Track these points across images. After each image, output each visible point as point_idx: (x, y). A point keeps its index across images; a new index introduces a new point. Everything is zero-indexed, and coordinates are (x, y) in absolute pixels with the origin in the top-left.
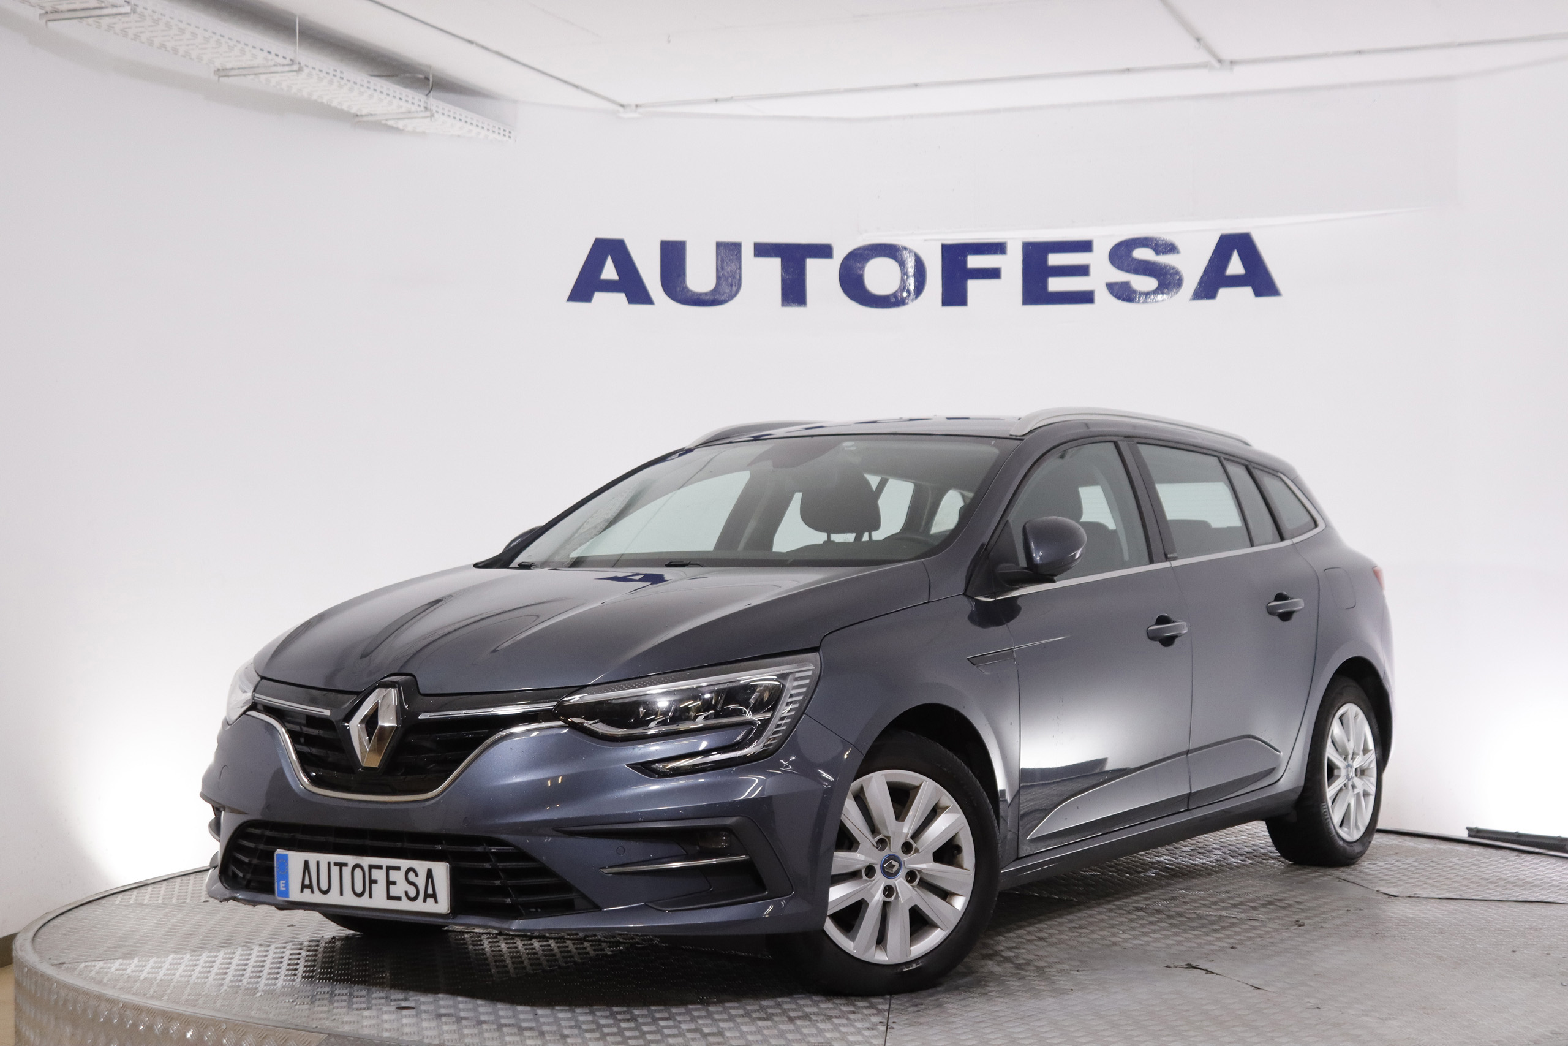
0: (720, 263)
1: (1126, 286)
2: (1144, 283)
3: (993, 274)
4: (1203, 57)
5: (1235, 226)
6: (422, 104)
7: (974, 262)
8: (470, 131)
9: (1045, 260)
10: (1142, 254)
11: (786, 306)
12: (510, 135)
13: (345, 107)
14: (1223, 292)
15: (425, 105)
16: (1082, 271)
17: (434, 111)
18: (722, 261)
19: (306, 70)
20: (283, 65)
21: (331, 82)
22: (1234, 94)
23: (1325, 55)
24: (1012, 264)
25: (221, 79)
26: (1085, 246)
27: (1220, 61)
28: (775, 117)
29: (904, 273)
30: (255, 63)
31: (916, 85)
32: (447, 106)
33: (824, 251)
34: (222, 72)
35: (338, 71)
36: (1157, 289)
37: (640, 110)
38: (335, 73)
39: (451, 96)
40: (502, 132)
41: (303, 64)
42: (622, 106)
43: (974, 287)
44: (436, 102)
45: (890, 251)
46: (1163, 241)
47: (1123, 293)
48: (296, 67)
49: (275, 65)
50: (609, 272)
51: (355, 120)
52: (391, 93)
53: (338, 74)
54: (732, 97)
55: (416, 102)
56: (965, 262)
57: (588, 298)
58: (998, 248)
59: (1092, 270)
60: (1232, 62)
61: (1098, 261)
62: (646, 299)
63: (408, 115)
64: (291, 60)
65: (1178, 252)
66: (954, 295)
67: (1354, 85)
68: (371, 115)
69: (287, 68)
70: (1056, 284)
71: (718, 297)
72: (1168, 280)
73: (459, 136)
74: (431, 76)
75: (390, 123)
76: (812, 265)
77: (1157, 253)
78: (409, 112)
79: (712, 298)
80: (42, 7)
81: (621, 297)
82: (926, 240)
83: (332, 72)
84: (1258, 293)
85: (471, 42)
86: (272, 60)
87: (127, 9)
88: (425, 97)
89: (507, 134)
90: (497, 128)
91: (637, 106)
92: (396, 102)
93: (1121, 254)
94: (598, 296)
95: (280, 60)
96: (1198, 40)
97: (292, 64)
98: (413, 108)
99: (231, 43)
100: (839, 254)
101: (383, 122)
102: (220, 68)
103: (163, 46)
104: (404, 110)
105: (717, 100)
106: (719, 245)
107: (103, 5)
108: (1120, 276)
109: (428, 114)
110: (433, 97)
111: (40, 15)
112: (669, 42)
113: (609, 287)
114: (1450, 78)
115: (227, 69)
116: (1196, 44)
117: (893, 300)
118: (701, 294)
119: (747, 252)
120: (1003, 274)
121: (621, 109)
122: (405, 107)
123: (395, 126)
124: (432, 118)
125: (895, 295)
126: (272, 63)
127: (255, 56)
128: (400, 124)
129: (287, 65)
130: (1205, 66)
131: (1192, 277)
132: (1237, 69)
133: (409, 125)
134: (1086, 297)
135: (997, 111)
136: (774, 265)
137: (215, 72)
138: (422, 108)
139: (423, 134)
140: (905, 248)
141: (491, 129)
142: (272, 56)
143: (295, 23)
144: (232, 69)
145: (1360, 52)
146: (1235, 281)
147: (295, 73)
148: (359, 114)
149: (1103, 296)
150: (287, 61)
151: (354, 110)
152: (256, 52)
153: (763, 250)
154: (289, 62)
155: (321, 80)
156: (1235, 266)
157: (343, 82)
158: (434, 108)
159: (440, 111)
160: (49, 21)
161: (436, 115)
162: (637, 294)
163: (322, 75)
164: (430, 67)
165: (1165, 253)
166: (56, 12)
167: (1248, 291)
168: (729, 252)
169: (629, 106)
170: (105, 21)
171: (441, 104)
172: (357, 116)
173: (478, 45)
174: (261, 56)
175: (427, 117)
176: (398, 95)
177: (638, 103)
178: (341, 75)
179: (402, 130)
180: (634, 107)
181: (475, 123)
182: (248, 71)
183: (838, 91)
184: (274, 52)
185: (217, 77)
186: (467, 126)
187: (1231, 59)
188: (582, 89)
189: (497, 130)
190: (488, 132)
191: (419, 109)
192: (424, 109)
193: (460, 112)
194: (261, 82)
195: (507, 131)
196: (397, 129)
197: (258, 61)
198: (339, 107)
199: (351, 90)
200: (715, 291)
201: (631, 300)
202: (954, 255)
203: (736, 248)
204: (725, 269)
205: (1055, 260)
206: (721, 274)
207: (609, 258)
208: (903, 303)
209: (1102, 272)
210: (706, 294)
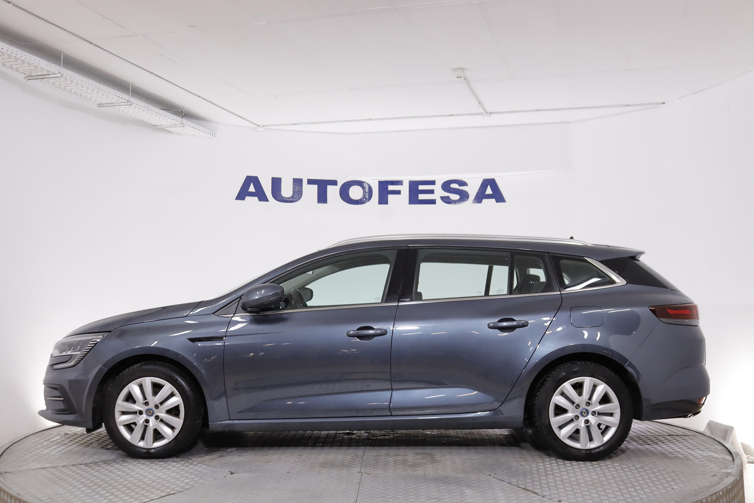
1: (448, 197)
2: (455, 197)
3: (398, 192)
4: (481, 110)
5: (489, 176)
6: (180, 121)
7: (391, 188)
8: (199, 133)
9: (418, 187)
10: (454, 186)
11: (319, 203)
12: (214, 135)
13: (150, 122)
14: (484, 201)
15: (181, 122)
16: (432, 192)
17: (185, 124)
18: (295, 186)
19: (134, 105)
20: (125, 102)
21: (144, 110)
22: (489, 127)
23: (525, 111)
24: (405, 189)
25: (100, 108)
26: (433, 183)
27: (486, 112)
28: (316, 132)
29: (364, 191)
30: (113, 101)
31: (371, 119)
32: (190, 123)
33: (334, 183)
34: (100, 105)
35: (147, 106)
36: (460, 199)
37: (265, 127)
38: (145, 107)
39: (192, 120)
40: (211, 134)
41: (132, 103)
42: (258, 126)
43: (390, 197)
44: (185, 121)
45: (360, 183)
46: (461, 181)
47: (446, 200)
48: (129, 103)
49: (121, 103)
50: (252, 189)
51: (155, 128)
52: (168, 116)
54: (300, 123)
55: (178, 120)
56: (387, 188)
57: (243, 199)
58: (400, 183)
59: (435, 192)
60: (490, 113)
61: (438, 188)
62: (266, 200)
63: (175, 126)
64: (127, 100)
65: (468, 185)
66: (383, 200)
67: (534, 124)
68: (160, 125)
69: (126, 104)
70: (421, 197)
71: (293, 199)
72: (464, 196)
73: (195, 135)
74: (184, 111)
75: (168, 129)
76: (330, 188)
77: (460, 185)
78: (175, 124)
79: (291, 199)
80: (25, 74)
81: (256, 198)
82: (372, 179)
83: (144, 106)
84: (497, 201)
85: (199, 97)
86: (119, 100)
87: (59, 75)
88: (181, 118)
90: (209, 132)
91: (264, 126)
92: (170, 120)
93: (446, 186)
94: (247, 198)
95: (123, 100)
96: (480, 103)
97: (128, 102)
98: (177, 123)
99: (103, 92)
100: (340, 184)
101: (165, 128)
102: (100, 103)
103: (75, 93)
104: (173, 123)
105: (294, 124)
106: (294, 179)
107: (49, 73)
108: (446, 194)
109: (182, 125)
110: (184, 119)
111: (25, 77)
112: (277, 98)
113: (252, 194)
114: (569, 122)
115: (102, 104)
116: (479, 104)
117: (360, 201)
118: (287, 198)
119: (305, 182)
120: (402, 192)
121: (257, 127)
122: (174, 122)
123: (170, 130)
124: (184, 127)
125: (361, 199)
126: (119, 101)
127: (113, 98)
128: (172, 130)
129: (126, 102)
130: (480, 114)
132: (492, 115)
133: (175, 130)
134: (433, 202)
135: (400, 131)
136: (316, 187)
137: (97, 105)
139: (181, 134)
140: (365, 182)
143: (130, 86)
144: (104, 104)
145: (538, 110)
146: (489, 197)
147: (129, 106)
148: (155, 125)
149: (439, 201)
150: (126, 101)
151: (153, 123)
152: (113, 96)
153: (311, 182)
154: (127, 101)
155: (139, 109)
156: (489, 191)
157: (148, 111)
158: (185, 123)
159: (187, 124)
160: (28, 80)
161: (185, 126)
162: (263, 198)
163: (140, 107)
164: (184, 107)
165: (462, 185)
166: (31, 76)
167: (493, 200)
168: (298, 182)
169: (260, 126)
170: (52, 81)
171: (188, 122)
172: (155, 126)
173: (202, 98)
174: (115, 98)
175: (182, 126)
176: (170, 117)
177: (264, 125)
178: (148, 108)
179: (173, 132)
180: (263, 126)
181: (201, 130)
182: (111, 105)
183: (340, 121)
184: (120, 97)
185: (98, 107)
186: (198, 131)
187: (490, 111)
188: (243, 118)
189: (209, 134)
190: (206, 134)
191: (179, 123)
192: (181, 123)
193: (195, 126)
194: (116, 110)
195: (214, 134)
196: (171, 132)
197: (114, 100)
198: (148, 122)
199: (152, 114)
200: (292, 197)
201: (260, 200)
202: (383, 185)
203: (300, 181)
204: (296, 189)
205: (421, 187)
206: (294, 190)
207: (252, 184)
208: (364, 203)
209: (439, 193)
210: (289, 198)
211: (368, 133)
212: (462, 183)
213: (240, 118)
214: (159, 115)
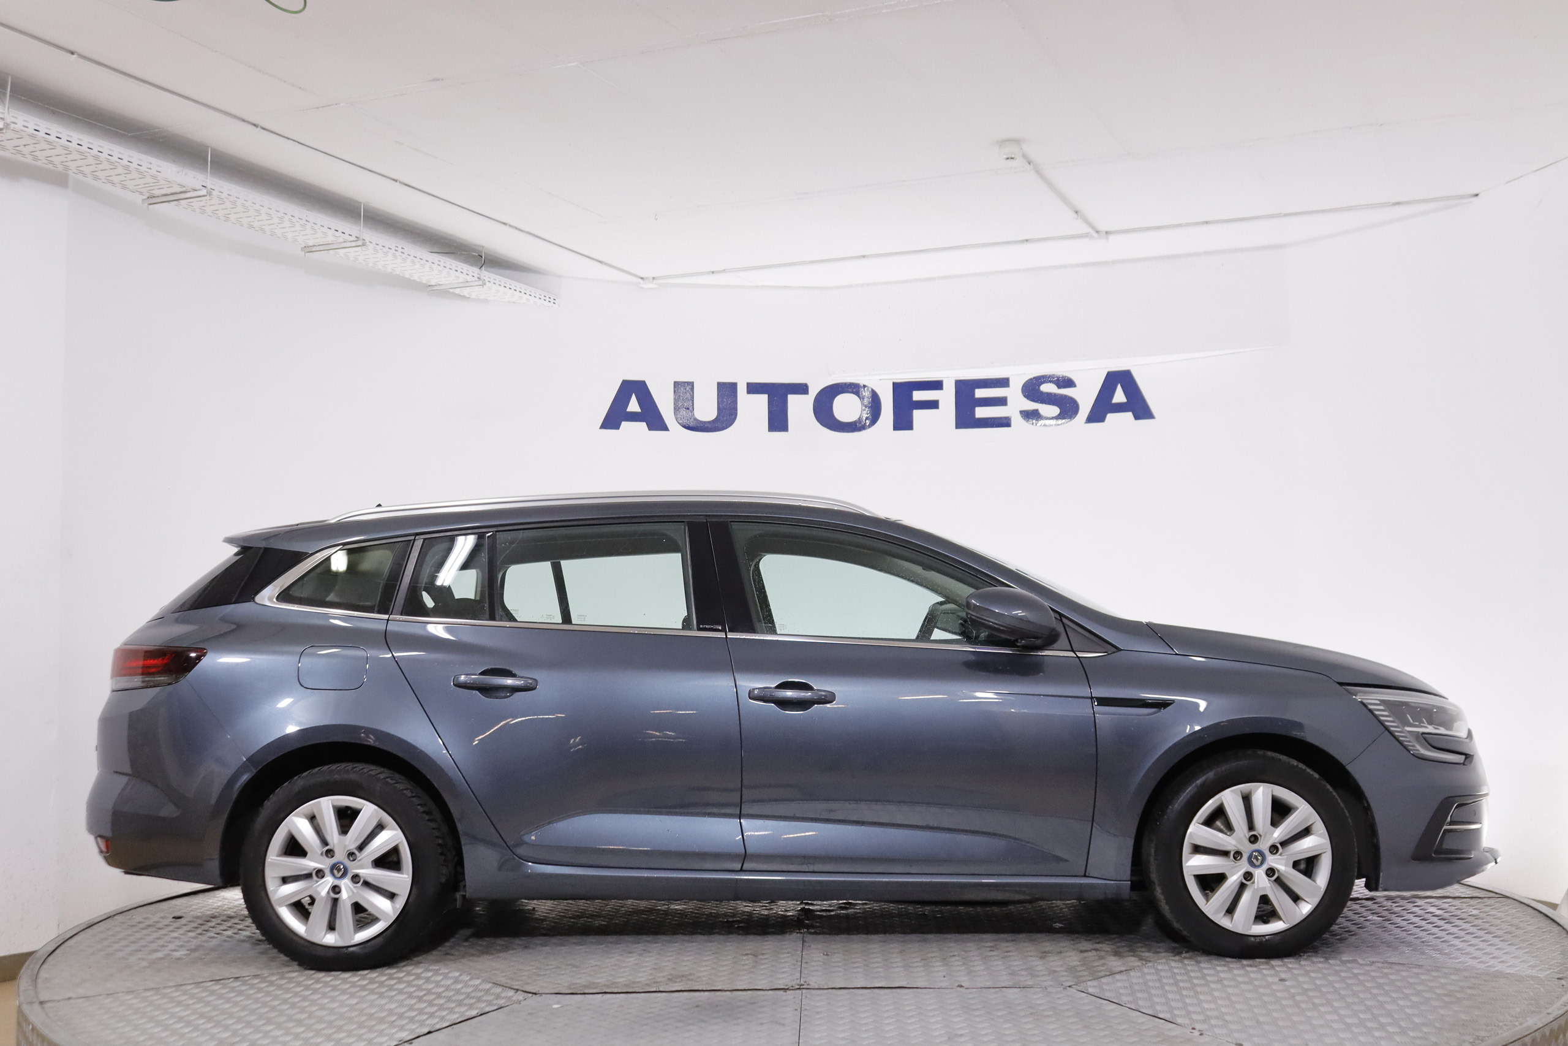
0: (720, 401)
1: (1034, 412)
2: (1049, 410)
3: (933, 405)
4: (1086, 229)
5: (1119, 365)
6: (476, 276)
7: (918, 396)
8: (520, 298)
9: (973, 393)
10: (1048, 388)
11: (772, 431)
12: (554, 301)
13: (416, 278)
14: (1110, 417)
15: (479, 276)
16: (1002, 401)
17: (487, 281)
18: (722, 397)
19: (371, 246)
20: (351, 241)
21: (395, 256)
22: (1114, 262)
23: (1180, 226)
24: (947, 397)
25: (307, 254)
26: (1003, 383)
27: (1097, 232)
28: (763, 287)
29: (863, 405)
31: (864, 257)
32: (498, 278)
33: (802, 389)
34: (308, 249)
36: (1059, 415)
37: (655, 281)
38: (397, 249)
39: (508, 272)
40: (547, 299)
41: (367, 241)
42: (642, 278)
43: (918, 415)
44: (486, 274)
45: (853, 388)
46: (1063, 377)
48: (360, 243)
49: (345, 242)
50: (634, 406)
51: (429, 289)
52: (448, 266)
53: (399, 249)
54: (724, 270)
55: (471, 274)
56: (912, 396)
57: (617, 427)
58: (937, 385)
59: (1009, 401)
60: (1107, 233)
61: (1014, 394)
62: (665, 428)
63: (466, 284)
64: (356, 237)
65: (1075, 386)
66: (903, 422)
67: (1207, 253)
68: (439, 285)
69: (354, 244)
70: (981, 412)
71: (719, 425)
72: (1068, 409)
74: (483, 254)
75: (457, 291)
76: (792, 399)
77: (1059, 387)
78: (467, 282)
79: (714, 425)
80: (141, 193)
81: (643, 425)
82: (880, 380)
83: (394, 248)
84: (1137, 417)
85: (504, 224)
86: (340, 237)
87: (204, 192)
88: (479, 270)
89: (552, 300)
90: (543, 296)
91: (654, 278)
92: (452, 272)
93: (1032, 389)
94: (624, 424)
95: (346, 237)
96: (1077, 212)
97: (358, 241)
98: (469, 278)
100: (814, 391)
101: (451, 290)
102: (304, 245)
103: (251, 227)
104: (461, 280)
105: (713, 272)
106: (719, 384)
107: (184, 189)
108: (1031, 406)
109: (481, 283)
110: (485, 270)
111: (143, 200)
113: (634, 417)
114: (1281, 246)
115: (309, 246)
116: (1075, 215)
117: (855, 426)
118: (705, 423)
119: (742, 390)
120: (941, 405)
121: (641, 281)
122: (463, 277)
123: (462, 294)
124: (485, 286)
125: (855, 422)
126: (341, 240)
127: (326, 234)
128: (466, 292)
129: (354, 241)
130: (1085, 236)
131: (1086, 406)
132: (1111, 237)
133: (472, 293)
134: (1004, 423)
136: (764, 398)
137: (302, 248)
138: (476, 279)
139: (486, 301)
140: (865, 386)
141: (538, 296)
142: (339, 234)
143: (361, 208)
144: (314, 246)
145: (1207, 222)
146: (1120, 408)
147: (360, 248)
148: (429, 284)
149: (1017, 420)
150: (353, 238)
151: (424, 281)
152: (325, 229)
153: (754, 388)
154: (356, 239)
155: (386, 253)
156: (1119, 397)
157: (405, 255)
158: (487, 279)
159: (492, 281)
160: (150, 204)
161: (487, 283)
162: (655, 421)
163: (385, 250)
164: (483, 247)
165: (1065, 387)
166: (154, 197)
167: (1129, 416)
168: (727, 392)
169: (647, 278)
170: (196, 203)
171: (493, 276)
172: (429, 286)
173: (510, 226)
174: (330, 233)
175: (480, 285)
176: (454, 268)
177: (654, 276)
178: (403, 250)
179: (469, 298)
180: (651, 279)
181: (523, 291)
182: (327, 247)
183: (804, 263)
184: (340, 230)
185: (304, 252)
186: (517, 294)
187: (1107, 230)
188: (606, 264)
189: (543, 298)
190: (535, 299)
191: (473, 279)
192: (477, 279)
193: (509, 282)
194: (341, 257)
195: (552, 298)
196: (464, 297)
197: (330, 238)
198: (412, 279)
199: (413, 262)
200: (716, 420)
201: (651, 428)
202: (903, 391)
203: (733, 387)
204: (725, 403)
205: (980, 393)
206: (721, 407)
207: (634, 396)
208: (863, 428)
209: (1017, 402)
210: (709, 422)
211: (868, 285)
212: (1068, 383)
213: (599, 264)
214: (428, 264)
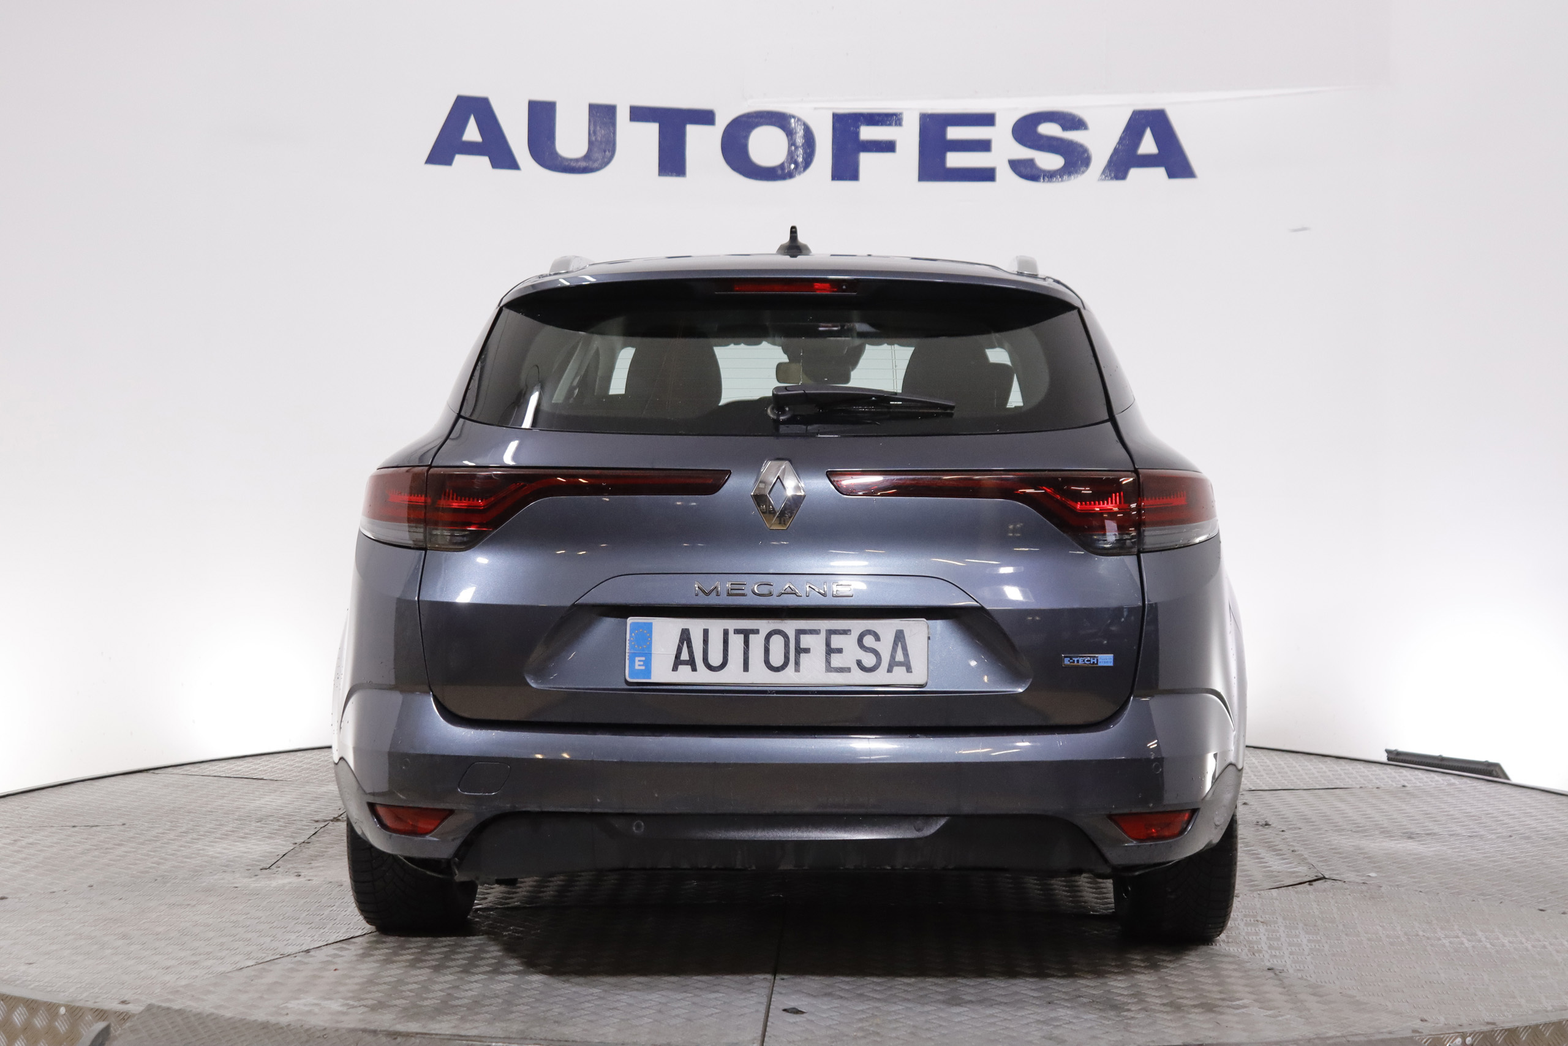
0: (592, 129)
1: (1030, 162)
2: (1050, 161)
3: (889, 147)
5: (1149, 101)
7: (867, 133)
9: (944, 133)
10: (1049, 129)
11: (664, 176)
14: (1134, 172)
16: (984, 146)
18: (595, 126)
24: (908, 137)
26: (987, 120)
29: (792, 143)
33: (706, 117)
36: (1063, 168)
43: (866, 160)
45: (779, 120)
46: (1069, 115)
47: (1025, 170)
50: (472, 133)
56: (857, 134)
57: (448, 162)
58: (893, 119)
59: (994, 146)
61: (1001, 136)
62: (513, 165)
65: (1087, 128)
66: (845, 169)
70: (955, 160)
71: (590, 164)
72: (1076, 159)
76: (694, 133)
77: (1065, 128)
79: (583, 164)
81: (485, 161)
82: (815, 109)
84: (1171, 175)
93: (1026, 130)
94: (459, 159)
100: (723, 121)
106: (592, 107)
108: (1023, 153)
113: (471, 149)
117: (780, 172)
118: (571, 160)
119: (623, 116)
120: (898, 147)
125: (782, 166)
134: (987, 175)
136: (651, 130)
140: (794, 117)
146: (1148, 161)
149: (1004, 173)
153: (639, 114)
156: (1148, 145)
162: (503, 159)
165: (1072, 128)
167: (1160, 172)
168: (602, 118)
200: (587, 157)
201: (496, 164)
202: (846, 126)
203: (610, 111)
204: (599, 134)
205: (954, 133)
206: (594, 139)
207: (472, 118)
208: (790, 175)
209: (1005, 148)
210: (577, 160)
212: (1072, 122)
